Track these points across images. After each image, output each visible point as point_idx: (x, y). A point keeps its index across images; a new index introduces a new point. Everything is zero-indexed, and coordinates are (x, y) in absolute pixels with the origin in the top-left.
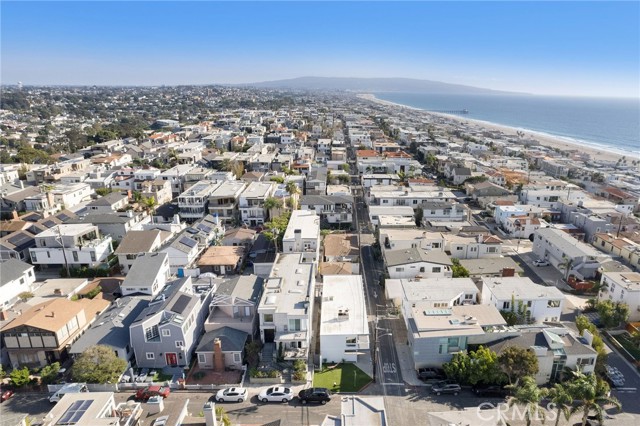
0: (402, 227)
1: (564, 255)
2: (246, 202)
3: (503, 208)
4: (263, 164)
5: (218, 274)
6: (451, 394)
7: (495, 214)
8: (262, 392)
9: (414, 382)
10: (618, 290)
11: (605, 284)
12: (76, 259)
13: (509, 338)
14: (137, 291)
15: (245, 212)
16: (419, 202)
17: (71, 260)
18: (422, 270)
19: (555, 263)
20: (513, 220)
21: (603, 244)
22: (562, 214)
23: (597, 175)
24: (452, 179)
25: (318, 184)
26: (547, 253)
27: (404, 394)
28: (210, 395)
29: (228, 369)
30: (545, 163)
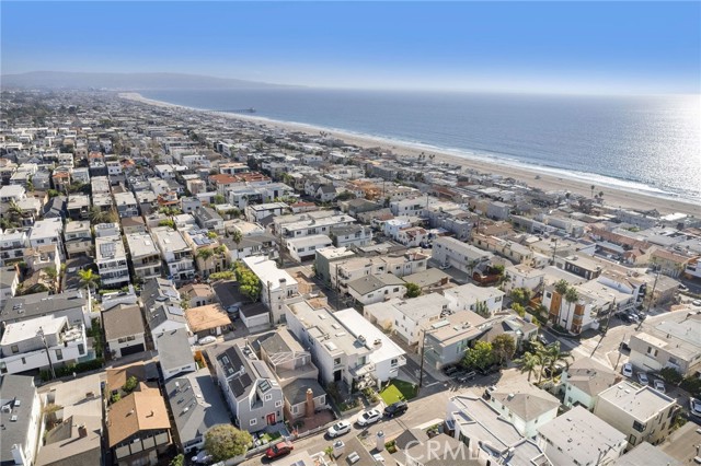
0: (344, 258)
1: (466, 258)
2: (173, 257)
3: (390, 222)
4: (129, 206)
5: (215, 335)
6: (471, 378)
7: (382, 228)
8: (359, 417)
9: (444, 378)
10: (519, 280)
11: (508, 276)
12: (60, 357)
13: (488, 330)
14: (180, 370)
15: (174, 266)
16: (327, 228)
17: (55, 360)
18: (386, 292)
19: (457, 265)
20: (404, 232)
21: (480, 243)
22: (430, 220)
23: (420, 175)
24: (319, 197)
25: (216, 223)
26: (447, 258)
27: (446, 389)
28: (322, 436)
29: (317, 412)
30: (375, 168)
